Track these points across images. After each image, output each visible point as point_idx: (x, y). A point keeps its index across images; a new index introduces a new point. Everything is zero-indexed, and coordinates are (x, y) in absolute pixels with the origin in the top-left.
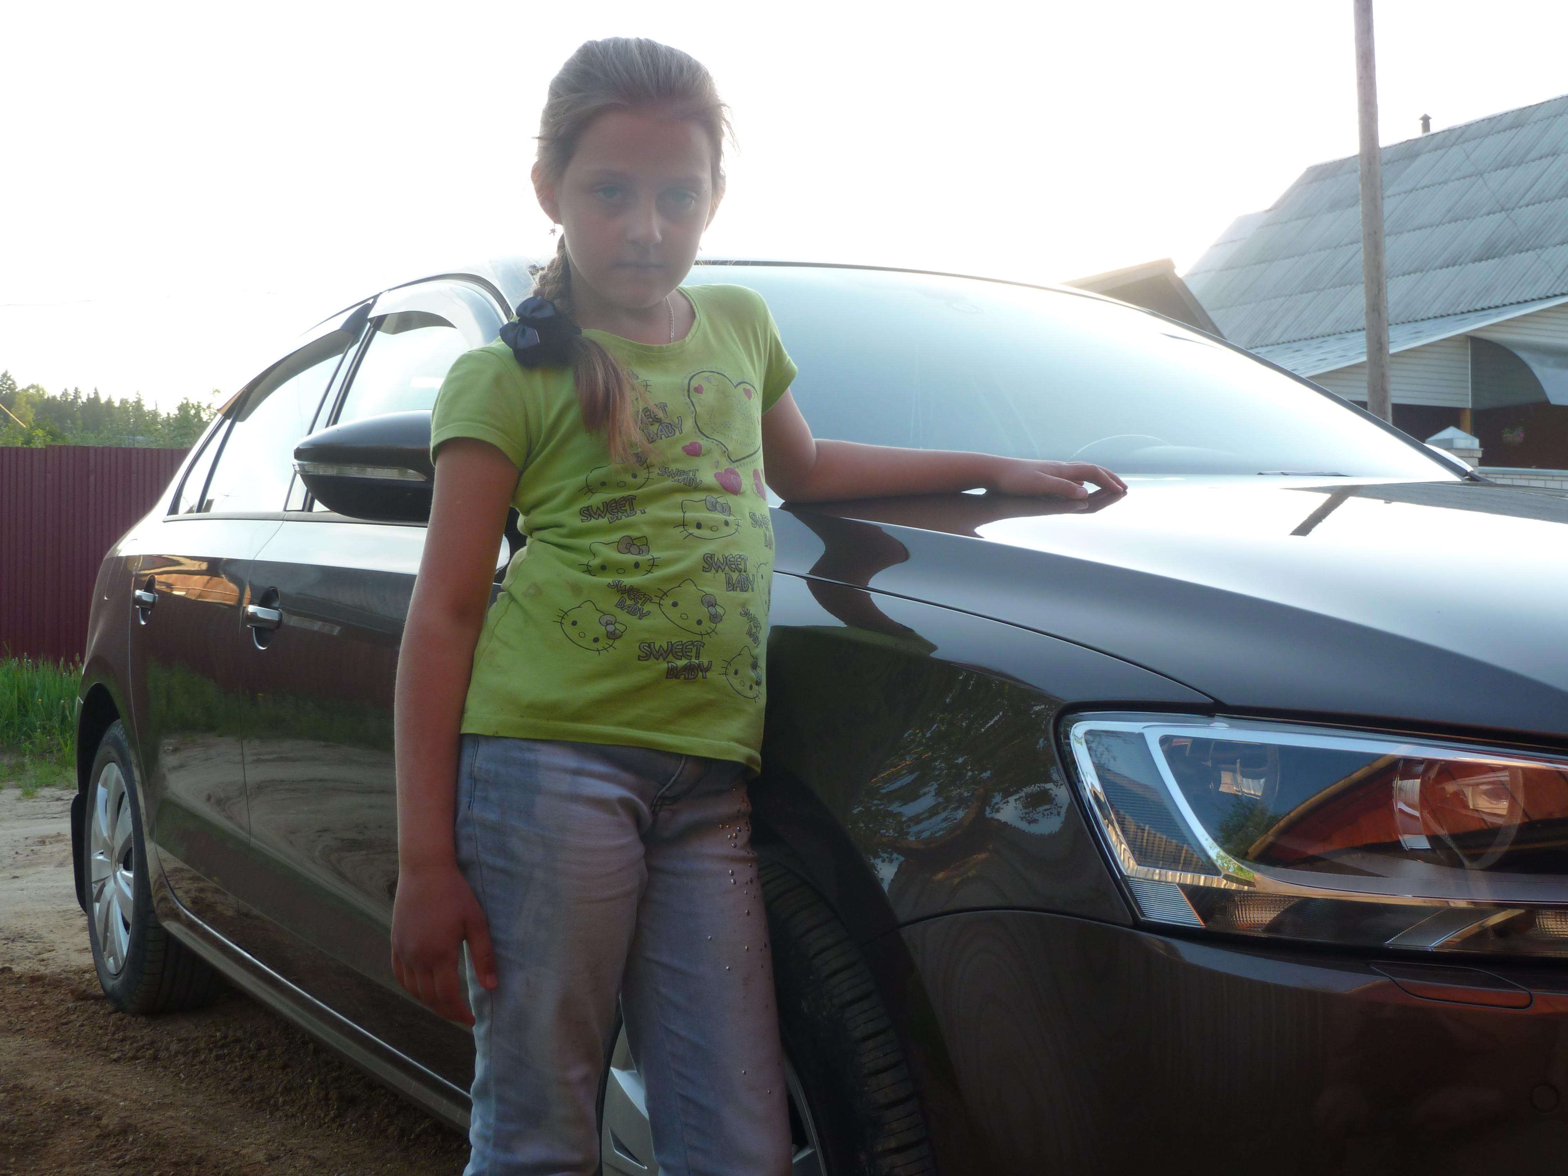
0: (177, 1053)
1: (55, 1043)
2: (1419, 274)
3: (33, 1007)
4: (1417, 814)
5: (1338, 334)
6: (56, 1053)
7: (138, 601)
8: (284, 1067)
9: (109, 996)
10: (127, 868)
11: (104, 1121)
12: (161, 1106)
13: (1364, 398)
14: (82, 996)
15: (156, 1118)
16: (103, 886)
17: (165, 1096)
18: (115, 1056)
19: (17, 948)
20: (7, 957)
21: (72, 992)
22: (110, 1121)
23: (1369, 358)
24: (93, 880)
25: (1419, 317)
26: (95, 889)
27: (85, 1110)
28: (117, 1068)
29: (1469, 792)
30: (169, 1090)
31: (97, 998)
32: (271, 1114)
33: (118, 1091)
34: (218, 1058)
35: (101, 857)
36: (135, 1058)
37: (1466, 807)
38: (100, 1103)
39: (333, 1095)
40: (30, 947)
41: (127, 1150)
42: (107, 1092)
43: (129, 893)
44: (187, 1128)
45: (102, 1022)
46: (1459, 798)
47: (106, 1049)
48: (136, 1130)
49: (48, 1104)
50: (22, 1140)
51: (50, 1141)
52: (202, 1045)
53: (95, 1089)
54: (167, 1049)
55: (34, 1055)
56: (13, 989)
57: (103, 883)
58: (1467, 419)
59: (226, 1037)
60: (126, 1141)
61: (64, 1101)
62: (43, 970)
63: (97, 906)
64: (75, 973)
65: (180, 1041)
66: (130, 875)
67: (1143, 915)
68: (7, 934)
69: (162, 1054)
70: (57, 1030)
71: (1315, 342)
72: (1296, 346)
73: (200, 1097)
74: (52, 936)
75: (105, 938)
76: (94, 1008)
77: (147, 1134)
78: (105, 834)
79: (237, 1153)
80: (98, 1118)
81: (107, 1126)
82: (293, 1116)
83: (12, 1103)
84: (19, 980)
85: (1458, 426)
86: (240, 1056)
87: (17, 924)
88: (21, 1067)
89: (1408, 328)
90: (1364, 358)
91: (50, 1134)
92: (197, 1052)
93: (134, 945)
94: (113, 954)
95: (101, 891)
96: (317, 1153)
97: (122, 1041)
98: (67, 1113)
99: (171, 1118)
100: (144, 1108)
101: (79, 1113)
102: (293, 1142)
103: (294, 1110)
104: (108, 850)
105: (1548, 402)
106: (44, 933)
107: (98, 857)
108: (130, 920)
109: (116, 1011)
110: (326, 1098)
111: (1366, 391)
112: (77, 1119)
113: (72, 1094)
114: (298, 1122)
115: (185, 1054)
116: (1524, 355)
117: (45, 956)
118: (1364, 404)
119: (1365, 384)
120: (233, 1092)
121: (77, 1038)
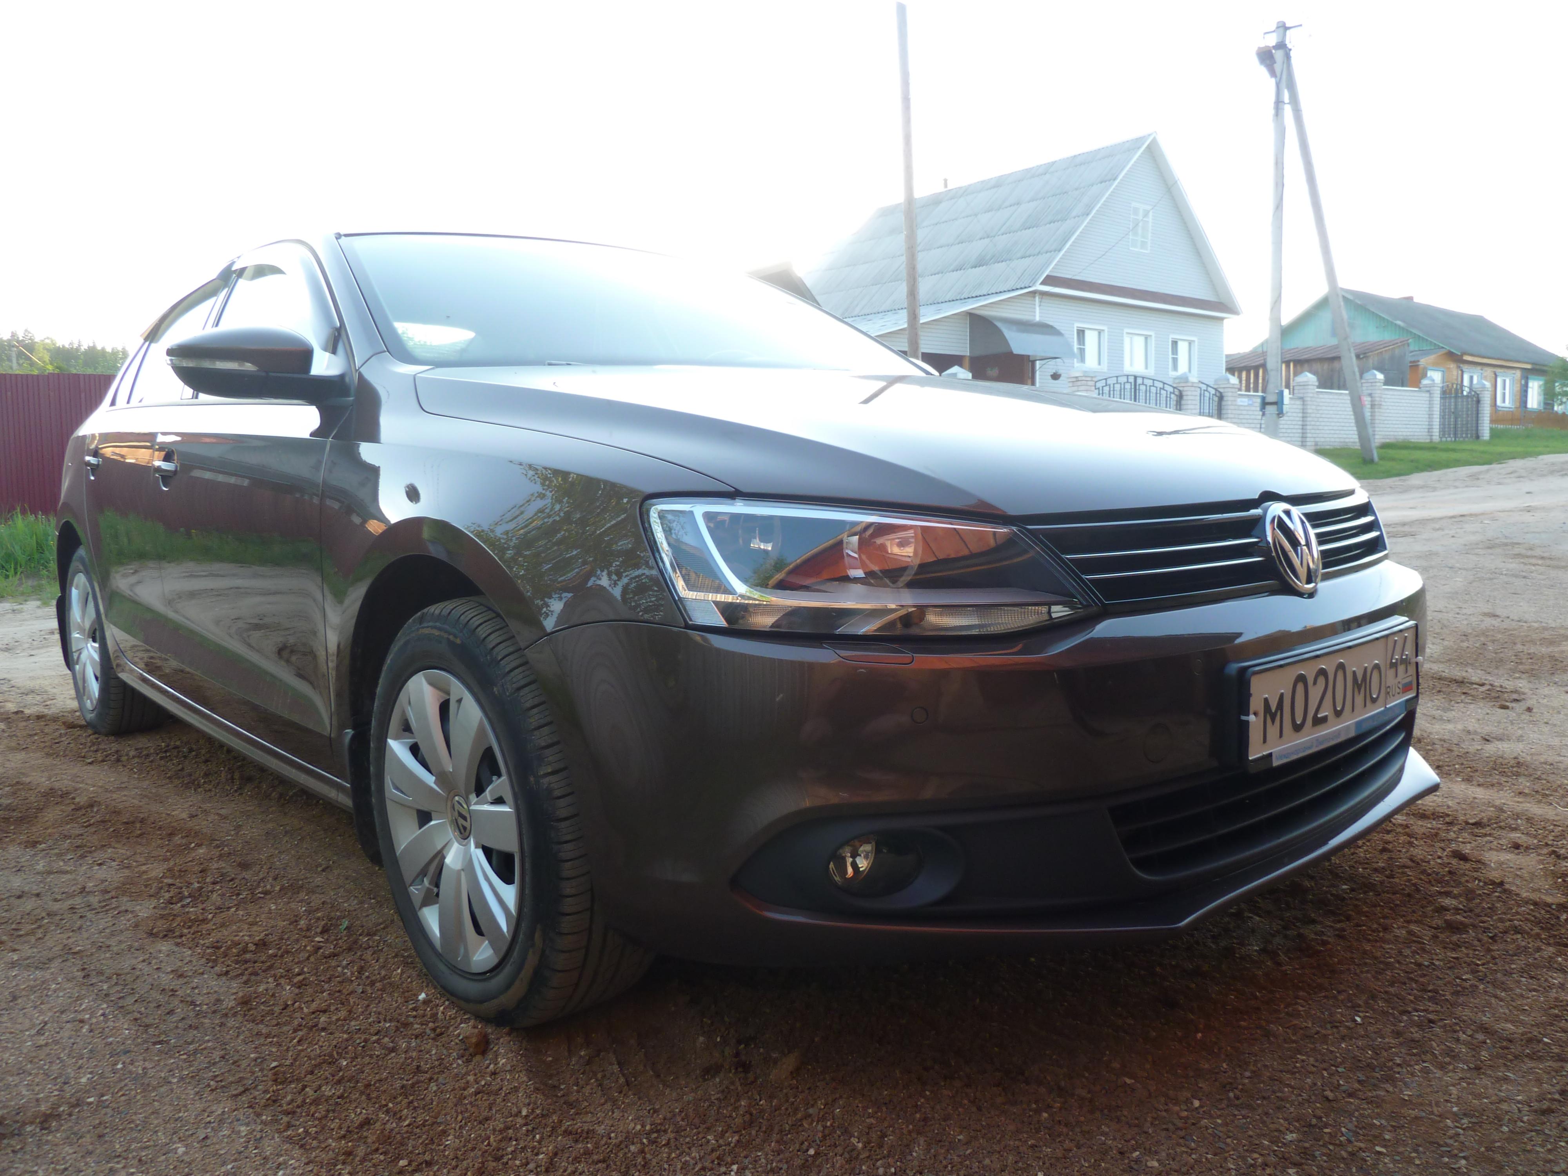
0: (134, 757)
1: (48, 755)
2: (940, 275)
3: (36, 734)
4: (856, 555)
5: (893, 310)
6: (48, 761)
7: (88, 464)
8: (206, 761)
9: (89, 725)
10: (94, 641)
11: (77, 800)
12: (119, 789)
13: (906, 349)
14: (71, 726)
15: (115, 796)
16: (80, 654)
17: (122, 783)
18: (90, 761)
19: (29, 699)
20: (22, 705)
21: (64, 723)
22: (82, 800)
23: (909, 325)
24: (74, 650)
25: (940, 301)
26: (75, 656)
27: (65, 795)
28: (91, 767)
29: (888, 544)
30: (126, 779)
31: (81, 727)
32: (195, 790)
33: (89, 782)
34: (161, 758)
35: (78, 635)
36: (103, 761)
37: (888, 553)
38: (76, 790)
39: (237, 775)
40: (38, 698)
41: (93, 817)
42: (82, 782)
43: (96, 657)
44: (136, 802)
45: (83, 741)
46: (883, 547)
47: (84, 757)
48: (99, 804)
49: (39, 792)
50: (20, 815)
51: (39, 815)
52: (152, 751)
53: (73, 781)
54: (127, 755)
55: (33, 763)
56: (24, 724)
57: (80, 651)
58: (967, 362)
59: (168, 746)
60: (92, 811)
61: (51, 789)
62: (46, 711)
63: (77, 667)
64: (69, 712)
65: (136, 749)
66: (97, 645)
67: (691, 620)
68: (22, 691)
69: (124, 758)
70: (51, 747)
71: (880, 315)
72: (869, 317)
73: (147, 782)
74: (54, 691)
75: (84, 688)
76: (79, 733)
77: (107, 807)
78: (79, 620)
79: (168, 815)
80: (74, 798)
81: (79, 803)
82: (210, 790)
83: (14, 793)
84: (28, 718)
85: (961, 366)
86: (177, 757)
87: (31, 684)
88: (23, 771)
89: (933, 307)
90: (906, 326)
91: (40, 810)
92: (148, 755)
93: (103, 690)
94: (90, 698)
95: (79, 657)
96: (223, 812)
97: (96, 751)
98: (53, 797)
99: (125, 796)
100: (107, 790)
101: (61, 796)
102: (205, 806)
103: (210, 787)
104: (82, 630)
105: (1012, 353)
106: (48, 689)
107: (75, 635)
108: (98, 675)
109: (94, 734)
110: (232, 779)
111: (907, 345)
112: (59, 800)
113: (57, 785)
114: (213, 793)
115: (139, 757)
116: (999, 324)
117: (48, 703)
118: (905, 353)
119: (906, 340)
120: (170, 778)
121: (65, 751)
